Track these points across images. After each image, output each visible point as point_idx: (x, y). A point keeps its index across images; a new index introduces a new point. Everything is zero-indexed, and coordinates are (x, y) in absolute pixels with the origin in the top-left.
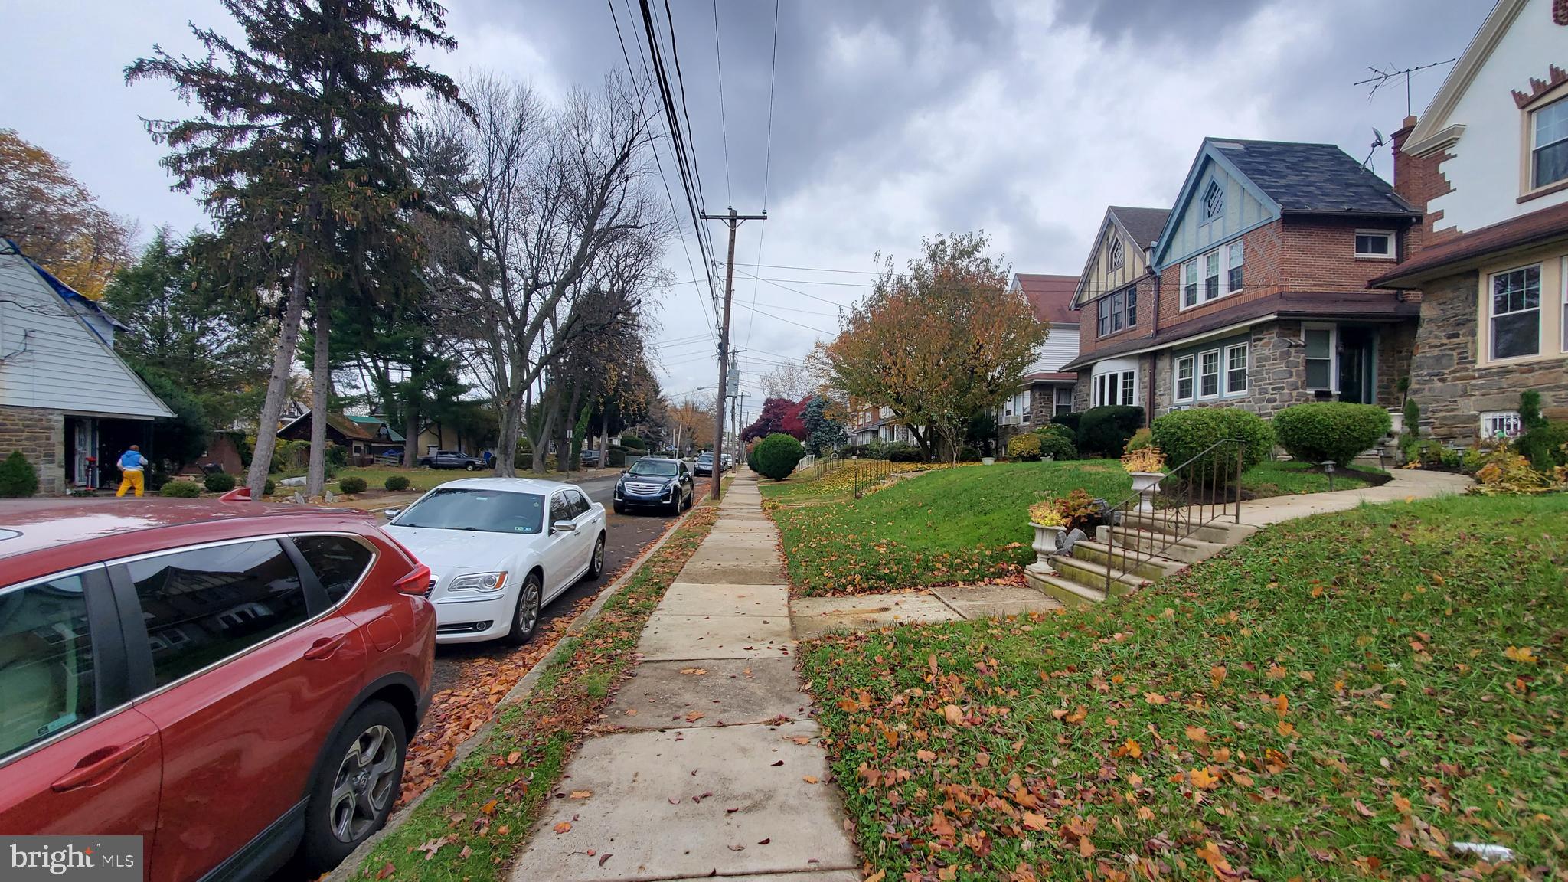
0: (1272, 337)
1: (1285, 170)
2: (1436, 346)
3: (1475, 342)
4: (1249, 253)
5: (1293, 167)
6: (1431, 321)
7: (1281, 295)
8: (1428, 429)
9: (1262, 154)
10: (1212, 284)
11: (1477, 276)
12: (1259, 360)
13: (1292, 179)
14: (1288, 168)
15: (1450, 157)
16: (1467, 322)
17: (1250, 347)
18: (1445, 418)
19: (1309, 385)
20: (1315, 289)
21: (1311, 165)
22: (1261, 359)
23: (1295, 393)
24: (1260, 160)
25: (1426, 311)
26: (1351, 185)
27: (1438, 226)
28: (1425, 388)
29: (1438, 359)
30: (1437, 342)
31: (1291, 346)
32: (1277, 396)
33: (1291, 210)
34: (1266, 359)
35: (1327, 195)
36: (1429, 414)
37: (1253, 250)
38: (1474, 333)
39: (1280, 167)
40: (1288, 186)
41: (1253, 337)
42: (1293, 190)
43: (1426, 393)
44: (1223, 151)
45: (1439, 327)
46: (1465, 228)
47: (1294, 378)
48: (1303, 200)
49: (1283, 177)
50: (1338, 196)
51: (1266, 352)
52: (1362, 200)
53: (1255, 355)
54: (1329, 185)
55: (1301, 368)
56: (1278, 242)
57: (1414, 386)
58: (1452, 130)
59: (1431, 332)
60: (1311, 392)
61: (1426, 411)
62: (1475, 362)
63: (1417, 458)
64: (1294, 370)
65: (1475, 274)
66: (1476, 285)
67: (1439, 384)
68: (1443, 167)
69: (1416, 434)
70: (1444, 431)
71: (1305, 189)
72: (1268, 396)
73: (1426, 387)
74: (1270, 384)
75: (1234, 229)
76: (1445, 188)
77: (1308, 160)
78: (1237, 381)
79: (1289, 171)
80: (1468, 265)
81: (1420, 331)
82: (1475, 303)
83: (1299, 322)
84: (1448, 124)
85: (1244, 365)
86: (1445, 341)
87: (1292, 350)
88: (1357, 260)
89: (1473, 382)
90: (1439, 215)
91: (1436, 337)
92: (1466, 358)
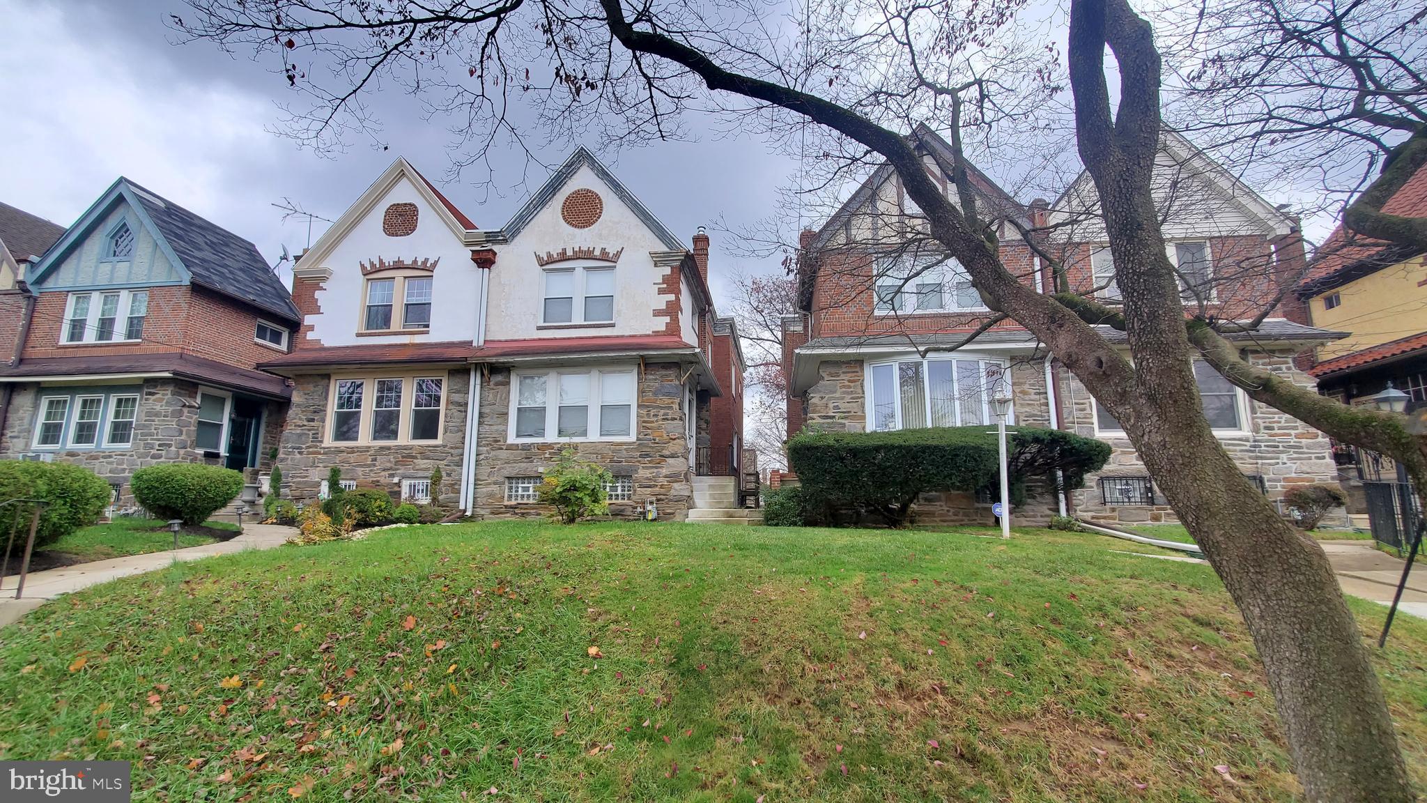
0: (166, 394)
1: (204, 244)
2: (300, 426)
3: (323, 427)
4: (153, 306)
5: (212, 245)
6: (298, 406)
7: (181, 356)
8: (287, 491)
9: (183, 220)
10: (106, 326)
11: (329, 379)
12: (149, 414)
13: (207, 254)
14: (206, 243)
15: (322, 289)
16: (320, 411)
17: (141, 400)
18: (299, 483)
19: (199, 446)
20: (215, 359)
21: (228, 250)
22: (151, 414)
23: (182, 452)
24: (181, 225)
25: (296, 398)
26: (260, 281)
27: (310, 336)
28: (289, 459)
29: (300, 435)
30: (300, 423)
31: (184, 406)
32: (163, 453)
33: (200, 281)
34: (157, 414)
35: (238, 281)
36: (290, 479)
37: (158, 305)
38: (323, 421)
39: (200, 240)
40: (203, 260)
41: (146, 390)
42: (206, 265)
43: (289, 462)
44: (140, 199)
45: (303, 411)
46: (327, 343)
47: (183, 437)
48: (214, 277)
49: (200, 250)
50: (247, 286)
51: (158, 408)
52: (265, 296)
53: (145, 409)
54: (242, 275)
55: (193, 428)
56: (184, 306)
57: (281, 455)
58: (324, 271)
59: (297, 414)
60: (201, 451)
61: (287, 476)
62: (322, 442)
63: (275, 515)
64: (184, 429)
65: (328, 377)
66: (328, 386)
67: (298, 456)
68: (318, 294)
69: (278, 495)
70: (297, 493)
71: (219, 268)
72: (153, 452)
73: (290, 457)
74: (159, 440)
75: (140, 277)
76: (316, 310)
77: (227, 245)
78: (120, 432)
79: (207, 247)
80: (324, 370)
81: (290, 412)
82: (326, 398)
83: (195, 386)
84: (323, 265)
85: (132, 417)
86: (306, 423)
87: (186, 410)
88: (256, 344)
89: (320, 456)
90: (311, 328)
91: (300, 419)
92: (317, 438)
